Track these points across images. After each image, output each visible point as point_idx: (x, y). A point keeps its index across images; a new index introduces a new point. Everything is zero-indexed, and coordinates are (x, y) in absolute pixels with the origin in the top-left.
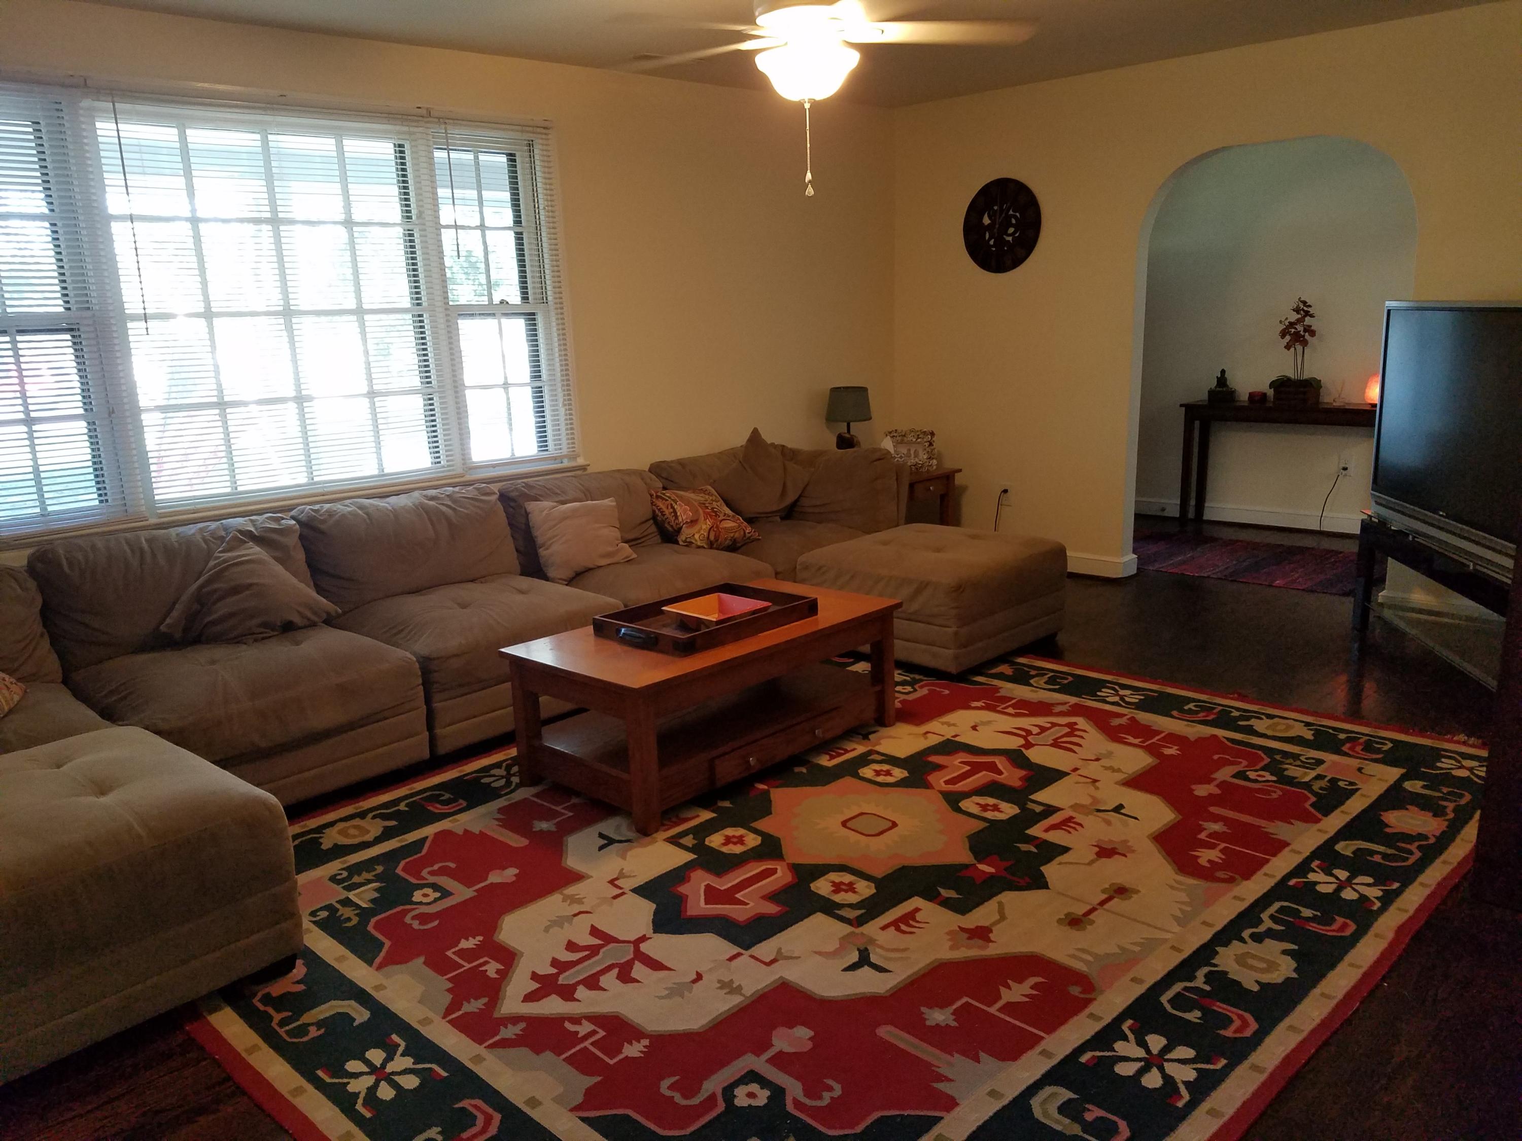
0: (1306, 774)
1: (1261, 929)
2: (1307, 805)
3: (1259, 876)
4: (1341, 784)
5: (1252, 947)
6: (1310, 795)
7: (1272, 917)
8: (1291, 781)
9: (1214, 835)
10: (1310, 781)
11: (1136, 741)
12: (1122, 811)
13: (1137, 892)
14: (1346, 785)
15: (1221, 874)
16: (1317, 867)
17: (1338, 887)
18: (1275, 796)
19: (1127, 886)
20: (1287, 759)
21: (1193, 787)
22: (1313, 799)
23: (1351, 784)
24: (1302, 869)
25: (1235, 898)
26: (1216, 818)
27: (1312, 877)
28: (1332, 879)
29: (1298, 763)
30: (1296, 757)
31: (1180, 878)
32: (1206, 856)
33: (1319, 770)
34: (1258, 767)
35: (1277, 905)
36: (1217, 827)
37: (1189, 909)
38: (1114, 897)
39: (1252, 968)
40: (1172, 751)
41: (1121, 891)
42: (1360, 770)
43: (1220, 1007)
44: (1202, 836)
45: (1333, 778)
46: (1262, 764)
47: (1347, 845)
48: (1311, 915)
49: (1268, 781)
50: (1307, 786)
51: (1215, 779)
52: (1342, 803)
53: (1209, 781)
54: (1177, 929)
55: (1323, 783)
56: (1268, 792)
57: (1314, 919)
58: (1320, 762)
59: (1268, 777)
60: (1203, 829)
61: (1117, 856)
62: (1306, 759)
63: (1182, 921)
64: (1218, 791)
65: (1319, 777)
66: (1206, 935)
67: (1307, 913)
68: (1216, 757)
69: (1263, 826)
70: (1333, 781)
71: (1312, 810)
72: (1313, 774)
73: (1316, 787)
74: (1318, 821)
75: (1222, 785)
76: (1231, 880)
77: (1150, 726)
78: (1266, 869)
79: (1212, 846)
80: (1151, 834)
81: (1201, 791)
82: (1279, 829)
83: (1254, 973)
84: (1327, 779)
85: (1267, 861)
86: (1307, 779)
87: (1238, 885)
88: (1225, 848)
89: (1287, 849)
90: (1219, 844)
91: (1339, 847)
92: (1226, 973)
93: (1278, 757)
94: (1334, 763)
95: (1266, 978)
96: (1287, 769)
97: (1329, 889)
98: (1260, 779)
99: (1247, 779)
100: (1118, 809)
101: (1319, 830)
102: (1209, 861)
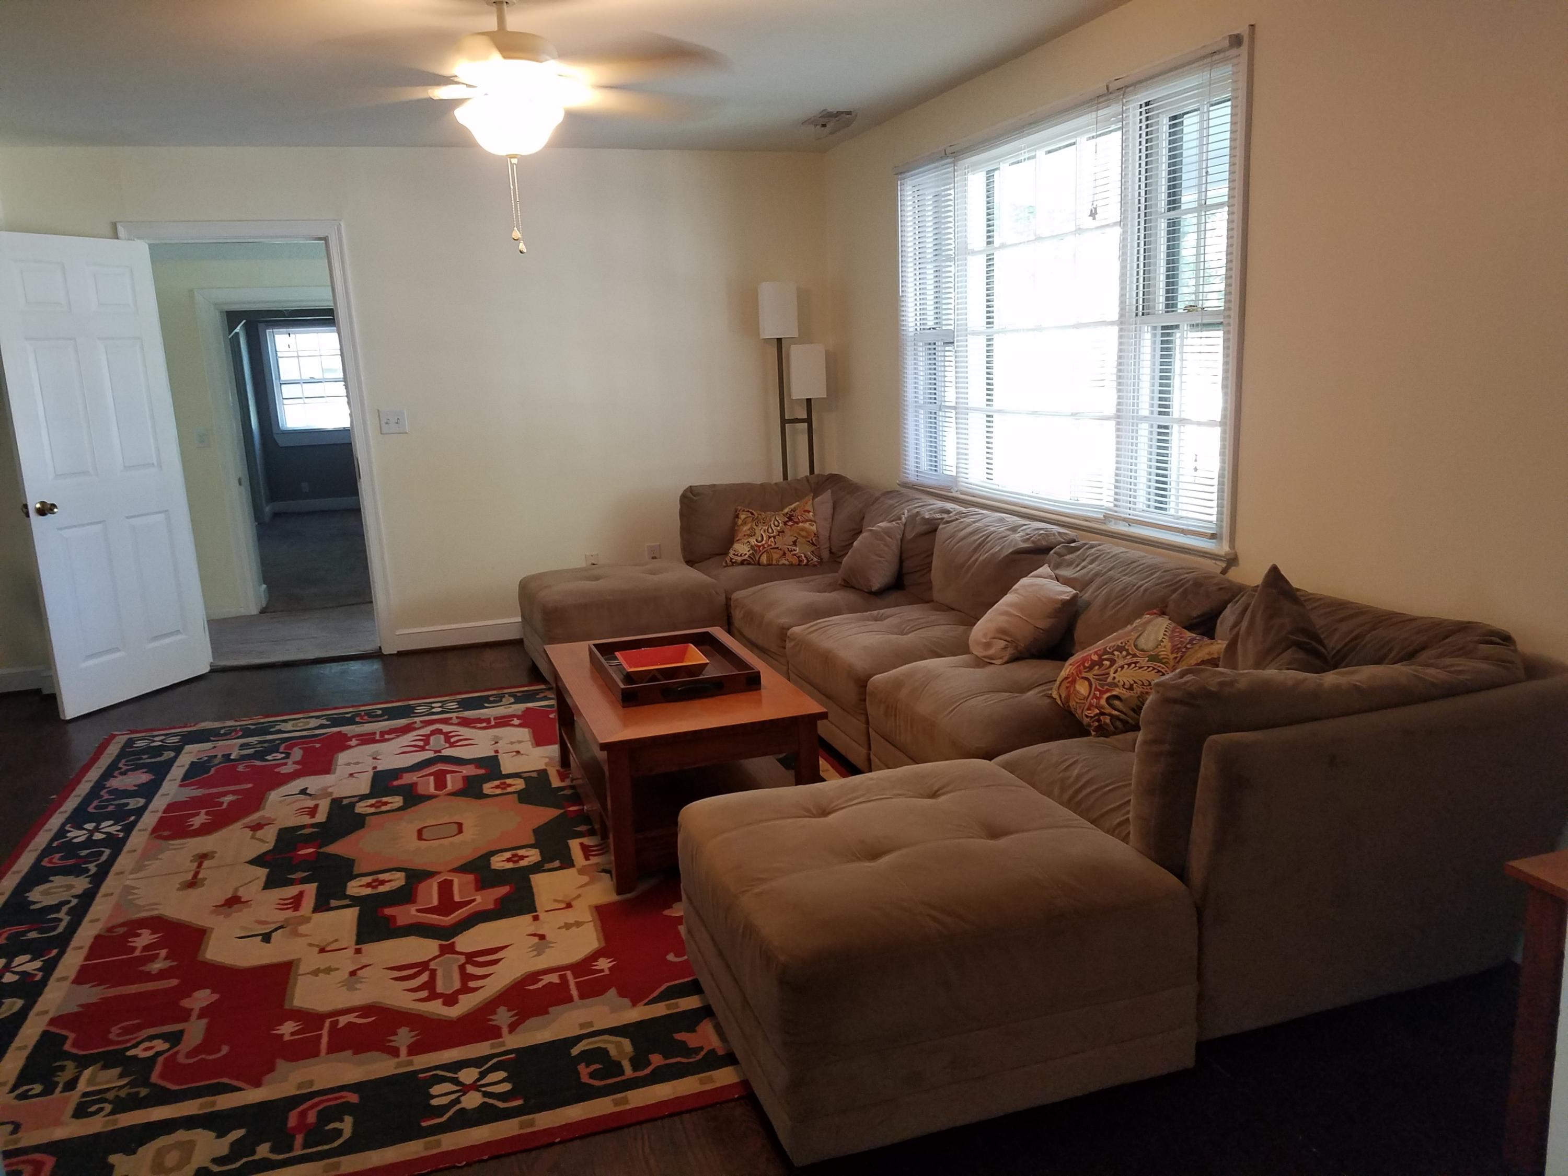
0: (90, 1082)
1: (65, 909)
2: (72, 1036)
3: (88, 943)
4: (38, 1088)
5: (65, 896)
6: (75, 1051)
7: (60, 920)
8: (110, 1060)
9: (153, 958)
10: (80, 1073)
11: (343, 1021)
12: (260, 937)
13: (178, 889)
14: (31, 1089)
15: (122, 930)
16: (36, 975)
17: (10, 965)
18: (115, 1030)
19: (190, 890)
20: (129, 1094)
21: (216, 997)
22: (67, 1047)
23: (24, 1096)
24: (49, 968)
25: (98, 920)
26: (163, 975)
27: (38, 964)
28: (17, 969)
29: (110, 1096)
30: (121, 1106)
31: (155, 913)
32: (145, 938)
33: (74, 1097)
34: (161, 1059)
35: (60, 929)
36: (156, 966)
37: (130, 897)
38: (193, 879)
39: (61, 887)
40: (287, 1029)
41: (192, 884)
42: (17, 1127)
43: (71, 862)
44: (163, 953)
45: (52, 1093)
46: (158, 1068)
47: (11, 1010)
48: (28, 935)
49: (136, 1046)
50: (83, 1063)
51: (200, 1016)
52: (29, 1058)
53: (203, 1013)
54: (128, 883)
55: (63, 1078)
56: (126, 1031)
57: (24, 933)
58: (81, 1112)
59: (139, 1052)
60: (166, 958)
61: (222, 903)
62: (102, 1109)
63: (128, 890)
64: (185, 1003)
65: (71, 1085)
66: (103, 890)
67: (33, 935)
68: (225, 1049)
69: (109, 990)
70: (49, 1090)
71: (64, 1032)
72: (82, 1086)
73: (70, 1065)
74: (53, 1022)
75: (185, 1015)
76: (110, 929)
77: (355, 1054)
78: (83, 953)
79: (146, 948)
80: (211, 932)
81: (203, 998)
82: (91, 994)
83: (55, 885)
84: (61, 1085)
85: (86, 959)
86: (87, 1073)
87: (101, 929)
88: (132, 952)
89: (72, 976)
90: (142, 952)
91: (19, 1003)
92: (77, 876)
93: (144, 1092)
94: (57, 1123)
95: (48, 885)
96: (121, 1076)
97: (18, 960)
98: (147, 1044)
99: (164, 1037)
100: (267, 938)
101: (47, 1012)
102: (139, 935)
